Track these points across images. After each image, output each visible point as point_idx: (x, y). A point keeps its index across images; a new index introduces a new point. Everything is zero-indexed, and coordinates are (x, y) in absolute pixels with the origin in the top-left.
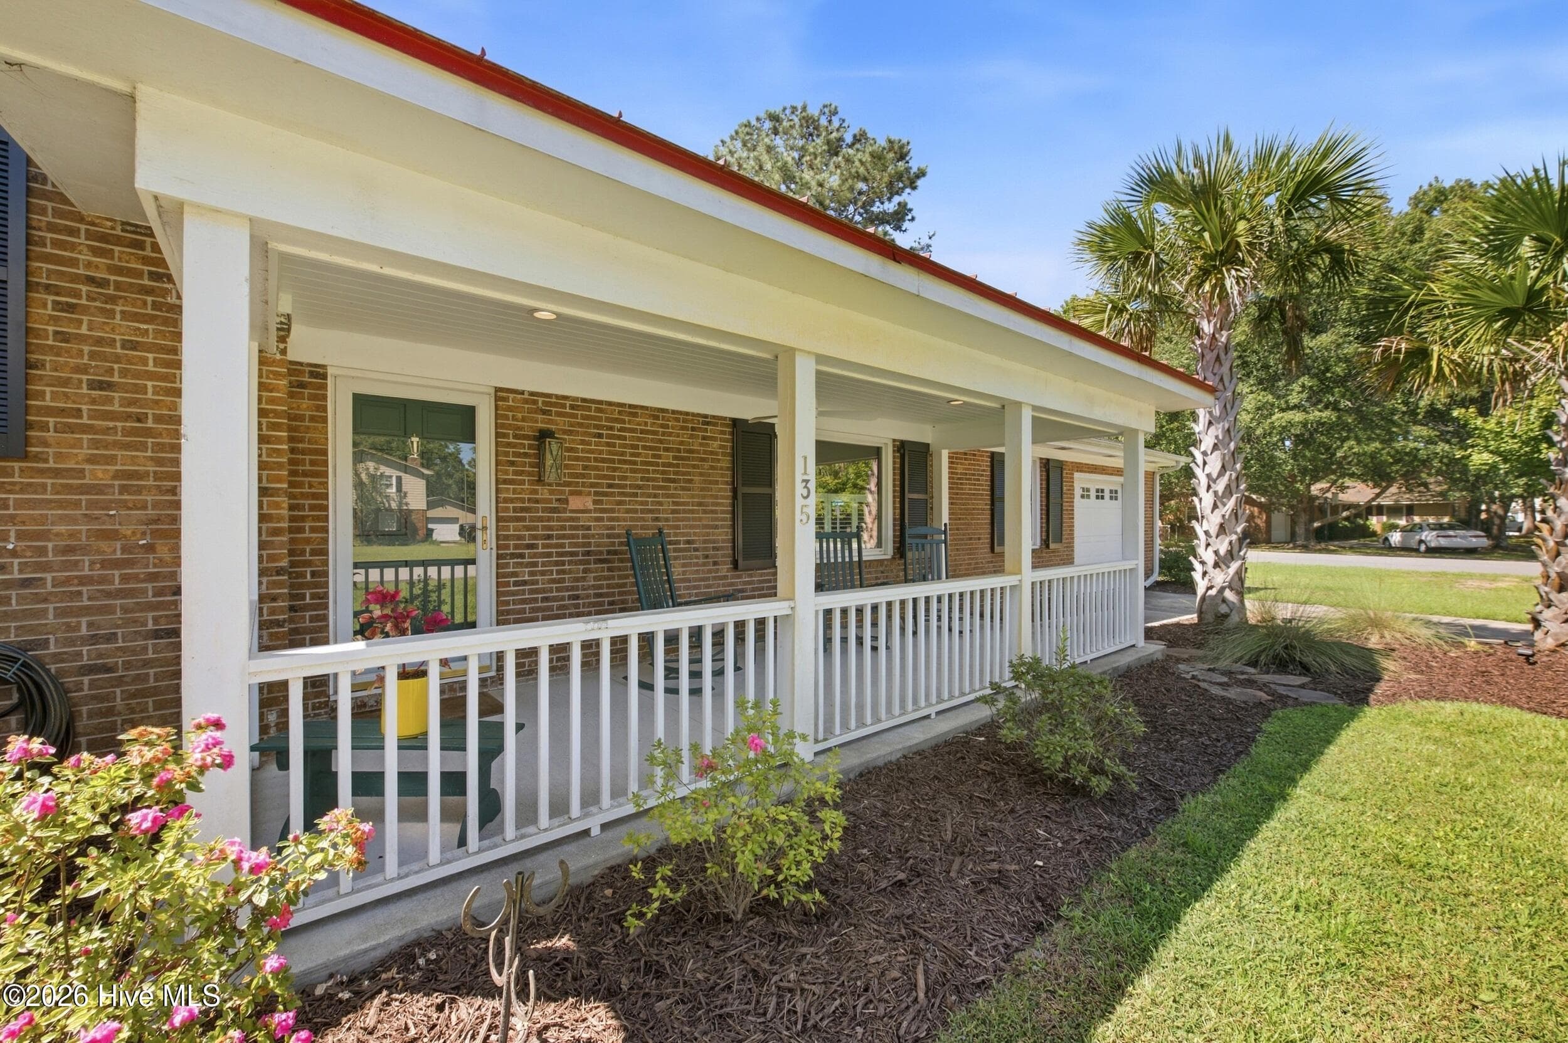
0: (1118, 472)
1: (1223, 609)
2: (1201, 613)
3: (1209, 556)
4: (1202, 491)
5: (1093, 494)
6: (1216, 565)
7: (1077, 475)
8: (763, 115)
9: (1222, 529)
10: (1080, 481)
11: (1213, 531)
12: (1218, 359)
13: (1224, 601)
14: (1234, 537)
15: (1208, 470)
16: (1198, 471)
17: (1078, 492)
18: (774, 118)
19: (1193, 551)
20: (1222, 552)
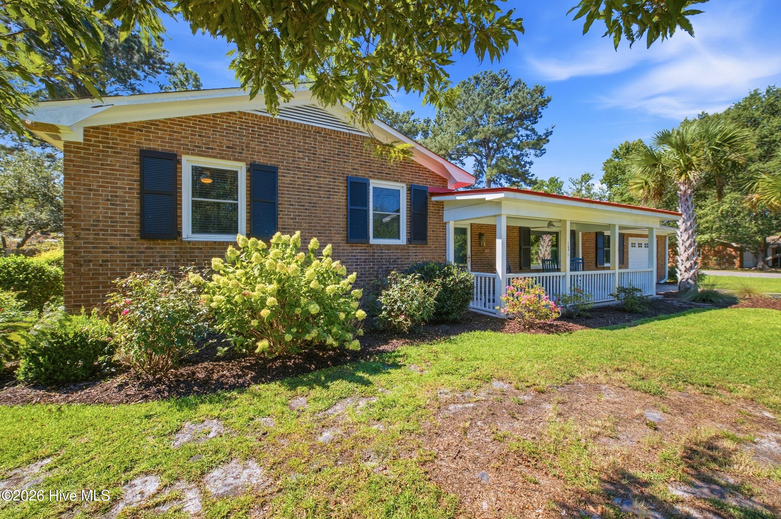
0: (646, 236)
1: (688, 286)
2: (679, 288)
3: (682, 268)
4: (680, 245)
5: (637, 245)
6: (685, 271)
7: (630, 238)
8: (471, 77)
9: (688, 259)
10: (631, 240)
11: (684, 259)
12: (687, 199)
13: (688, 283)
14: (692, 262)
15: (683, 238)
16: (679, 238)
17: (630, 245)
18: (477, 78)
19: (677, 267)
20: (688, 267)
